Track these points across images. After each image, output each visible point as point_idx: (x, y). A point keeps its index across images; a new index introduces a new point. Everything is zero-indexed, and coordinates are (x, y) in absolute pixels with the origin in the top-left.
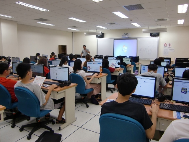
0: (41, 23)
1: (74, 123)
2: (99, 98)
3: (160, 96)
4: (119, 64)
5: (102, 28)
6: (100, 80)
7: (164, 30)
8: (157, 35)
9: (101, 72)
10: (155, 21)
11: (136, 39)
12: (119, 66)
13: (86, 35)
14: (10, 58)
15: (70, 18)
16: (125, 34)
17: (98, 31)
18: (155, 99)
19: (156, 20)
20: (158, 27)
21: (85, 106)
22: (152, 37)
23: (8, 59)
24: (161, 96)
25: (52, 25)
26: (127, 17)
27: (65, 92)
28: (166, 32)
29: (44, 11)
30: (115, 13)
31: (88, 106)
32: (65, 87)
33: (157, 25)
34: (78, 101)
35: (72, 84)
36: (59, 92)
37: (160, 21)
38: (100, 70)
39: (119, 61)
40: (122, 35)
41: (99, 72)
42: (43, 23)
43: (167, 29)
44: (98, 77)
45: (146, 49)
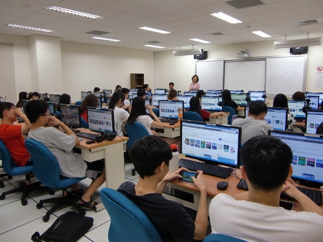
0: (98, 38)
5: (201, 43)
7: (316, 42)
8: (304, 51)
9: (180, 119)
10: (294, 25)
11: (264, 59)
12: (221, 108)
13: (175, 56)
14: (48, 95)
15: (141, 28)
16: (243, 52)
17: (195, 47)
19: (296, 23)
20: (304, 37)
22: (294, 55)
23: (45, 96)
25: (117, 41)
26: (241, 22)
27: (104, 149)
28: (320, 45)
29: (95, 18)
30: (215, 15)
32: (104, 142)
33: (302, 32)
36: (92, 150)
38: (179, 114)
39: (221, 100)
40: (238, 54)
42: (102, 39)
43: (322, 39)
44: (173, 126)
45: (281, 77)
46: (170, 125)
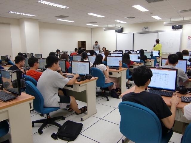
1: (95, 115)
2: (118, 92)
3: (181, 88)
4: (139, 58)
5: (120, 23)
6: (120, 74)
8: (180, 27)
9: (121, 67)
10: (177, 12)
11: (157, 32)
12: (139, 60)
14: (33, 54)
15: (89, 14)
16: (145, 28)
17: (117, 25)
18: (176, 91)
19: (179, 11)
20: (181, 19)
21: (106, 99)
22: (174, 30)
24: (183, 88)
25: (72, 22)
26: (148, 11)
28: (190, 24)
29: (64, 8)
31: (108, 100)
32: (86, 80)
33: (180, 16)
34: (98, 95)
35: (93, 78)
36: (81, 85)
37: (183, 12)
38: (120, 64)
39: (139, 55)
40: (142, 29)
41: (119, 67)
44: (118, 71)
45: (167, 42)
46: (116, 70)
